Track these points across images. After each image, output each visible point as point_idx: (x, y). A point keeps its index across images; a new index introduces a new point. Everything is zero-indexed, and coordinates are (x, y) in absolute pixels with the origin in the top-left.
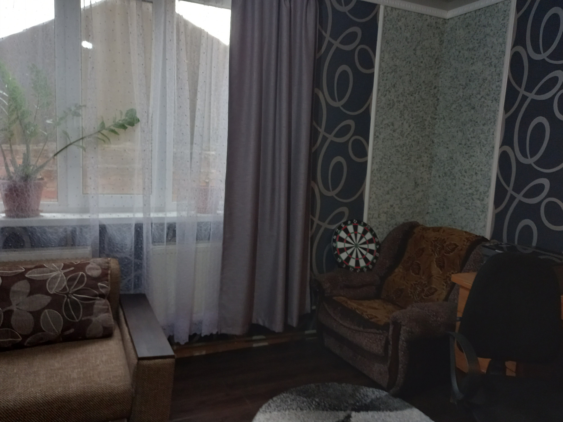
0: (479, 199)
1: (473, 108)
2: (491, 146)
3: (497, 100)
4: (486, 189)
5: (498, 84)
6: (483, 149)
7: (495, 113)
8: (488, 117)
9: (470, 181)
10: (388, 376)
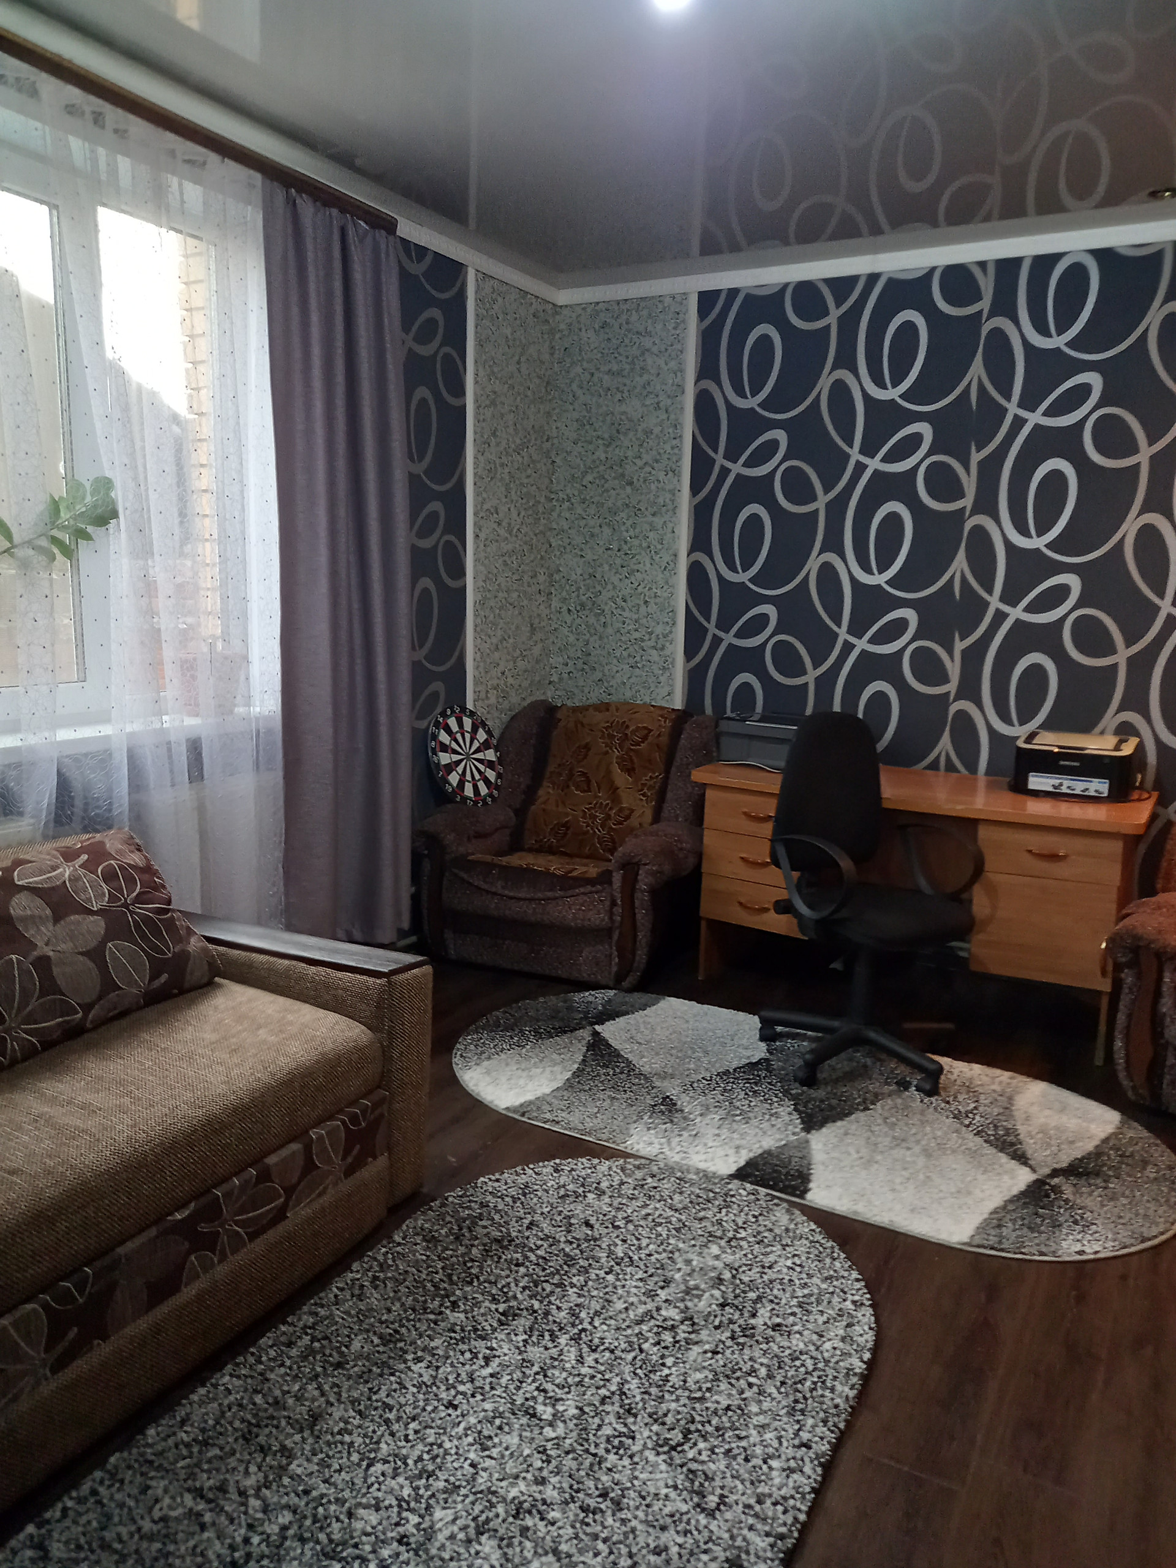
0: (654, 648)
1: (631, 483)
2: (671, 552)
3: (676, 472)
4: (668, 629)
5: (674, 442)
6: (657, 558)
7: (674, 495)
8: (661, 501)
9: (636, 616)
10: (617, 960)
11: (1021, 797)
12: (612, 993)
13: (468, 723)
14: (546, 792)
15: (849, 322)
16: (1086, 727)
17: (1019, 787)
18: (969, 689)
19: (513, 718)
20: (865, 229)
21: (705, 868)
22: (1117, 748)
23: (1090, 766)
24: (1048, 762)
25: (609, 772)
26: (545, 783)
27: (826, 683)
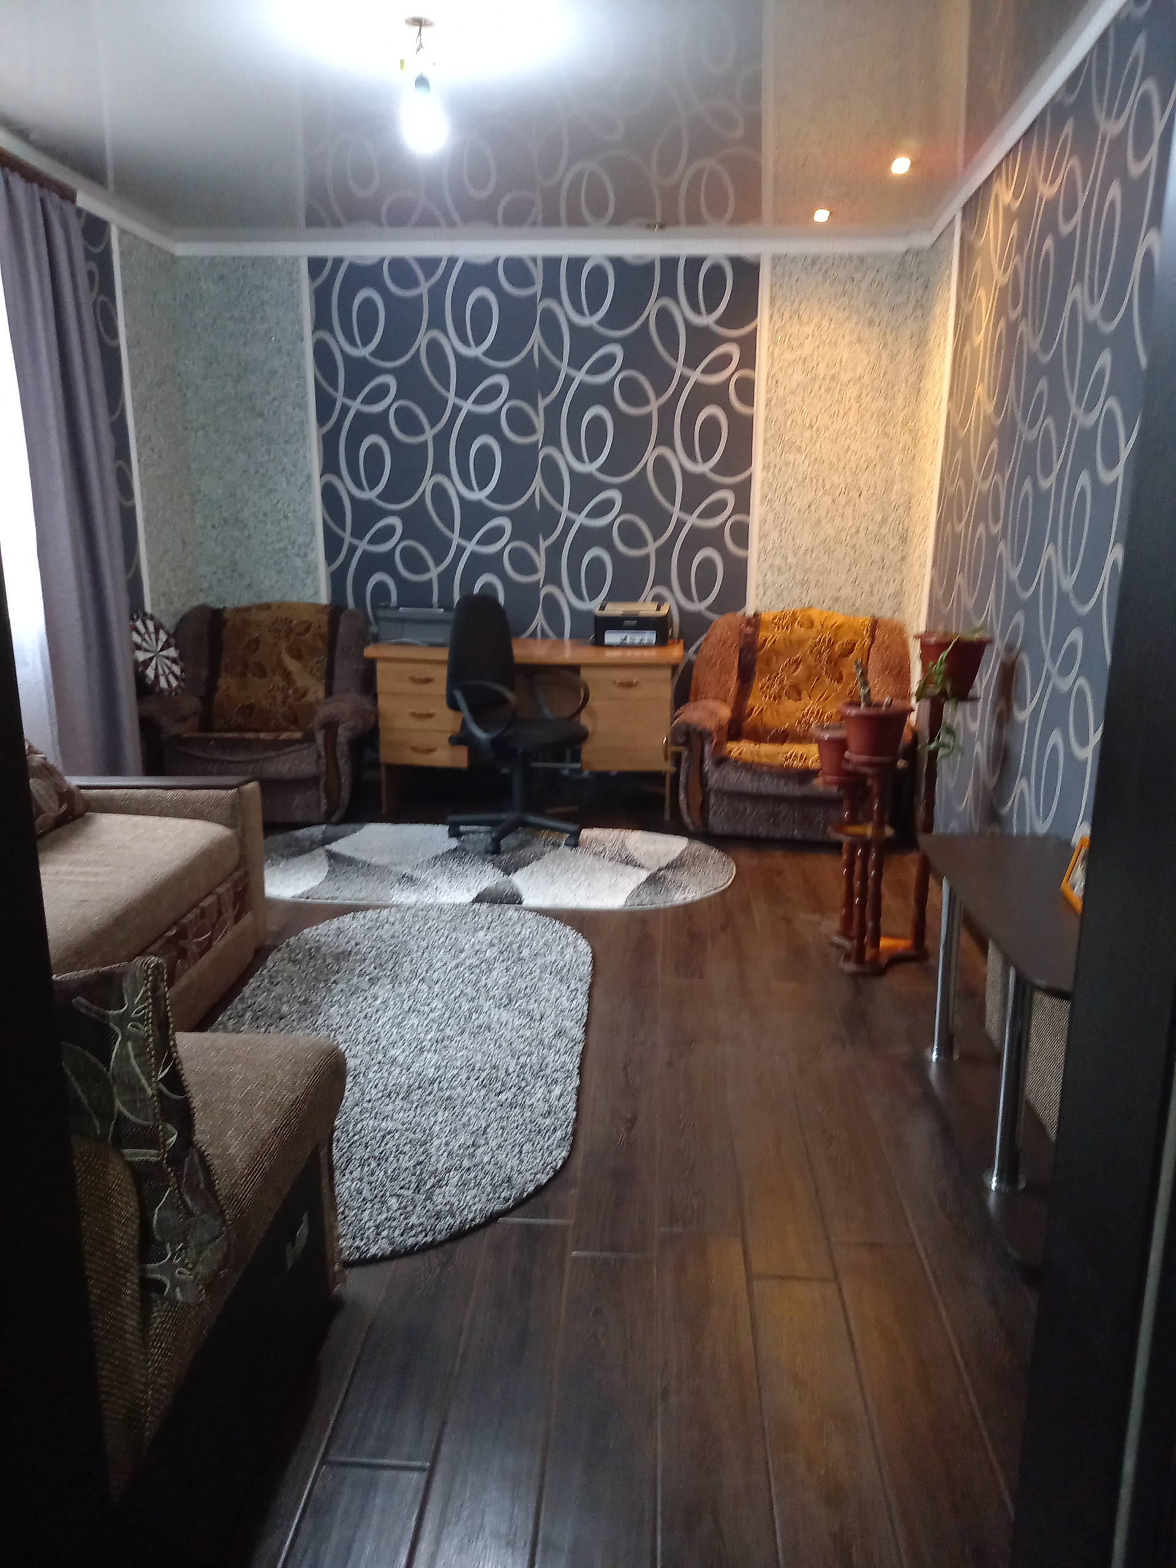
4: (309, 539)
6: (292, 479)
7: (303, 425)
9: (277, 529)
10: (325, 801)
11: (601, 649)
12: (324, 827)
13: (151, 625)
14: (226, 683)
15: (437, 293)
16: (635, 597)
17: (599, 642)
18: (553, 576)
19: (182, 620)
20: (442, 220)
21: (381, 725)
22: (658, 609)
23: (643, 623)
24: (616, 623)
25: (280, 662)
26: (223, 674)
27: (446, 578)
